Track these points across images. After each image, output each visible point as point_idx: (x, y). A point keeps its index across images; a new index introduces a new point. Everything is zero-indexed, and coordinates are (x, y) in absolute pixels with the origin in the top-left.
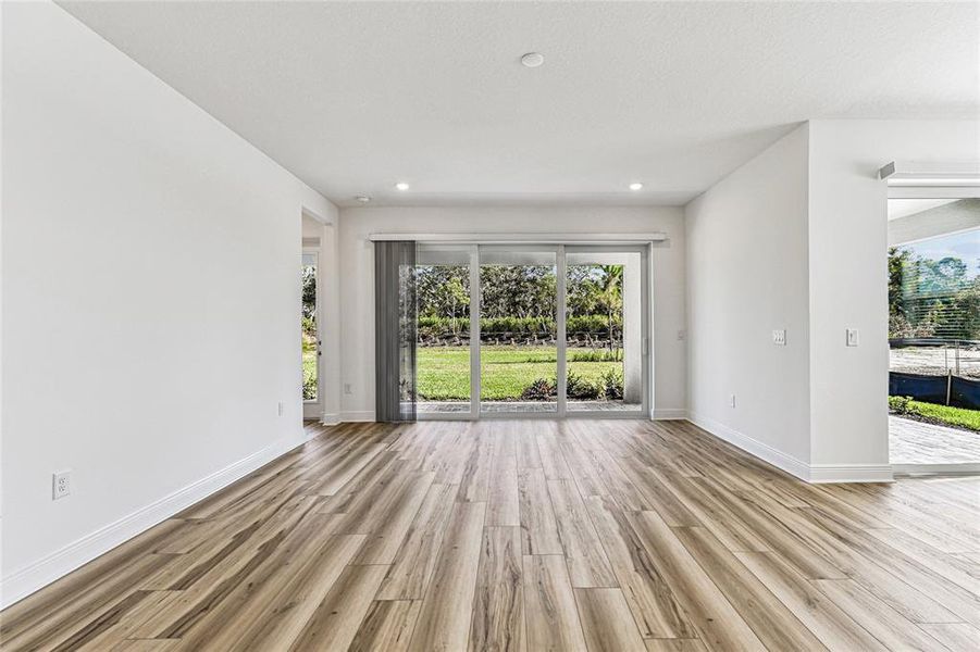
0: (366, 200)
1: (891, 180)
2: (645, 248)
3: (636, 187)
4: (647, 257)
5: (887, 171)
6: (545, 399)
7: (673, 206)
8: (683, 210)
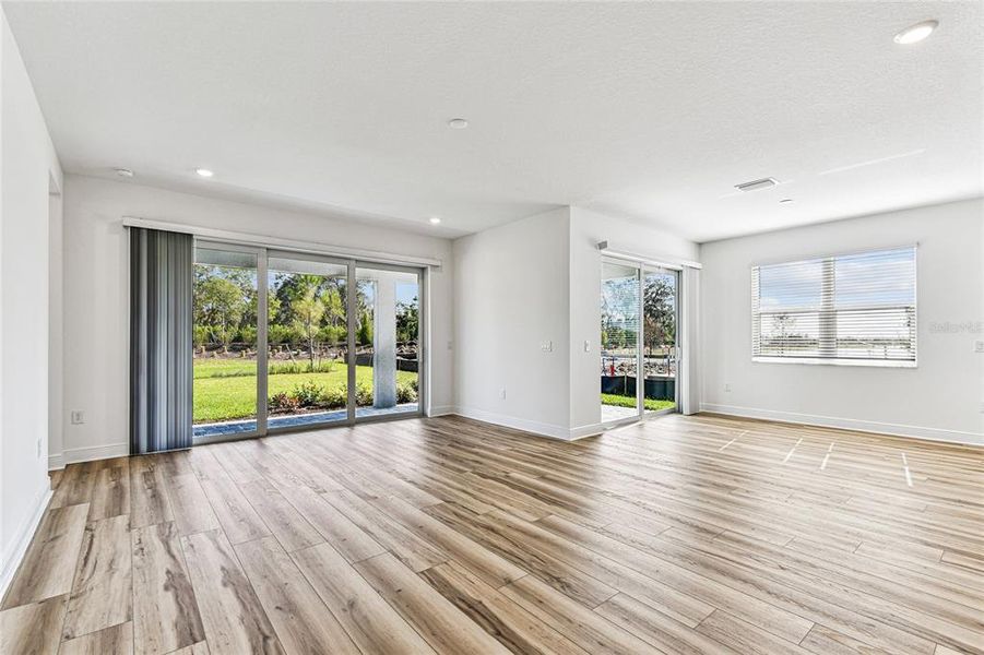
0: (130, 174)
1: (603, 251)
2: (422, 270)
3: (435, 221)
4: (423, 278)
5: (603, 245)
6: (294, 413)
7: (445, 239)
8: (454, 244)
